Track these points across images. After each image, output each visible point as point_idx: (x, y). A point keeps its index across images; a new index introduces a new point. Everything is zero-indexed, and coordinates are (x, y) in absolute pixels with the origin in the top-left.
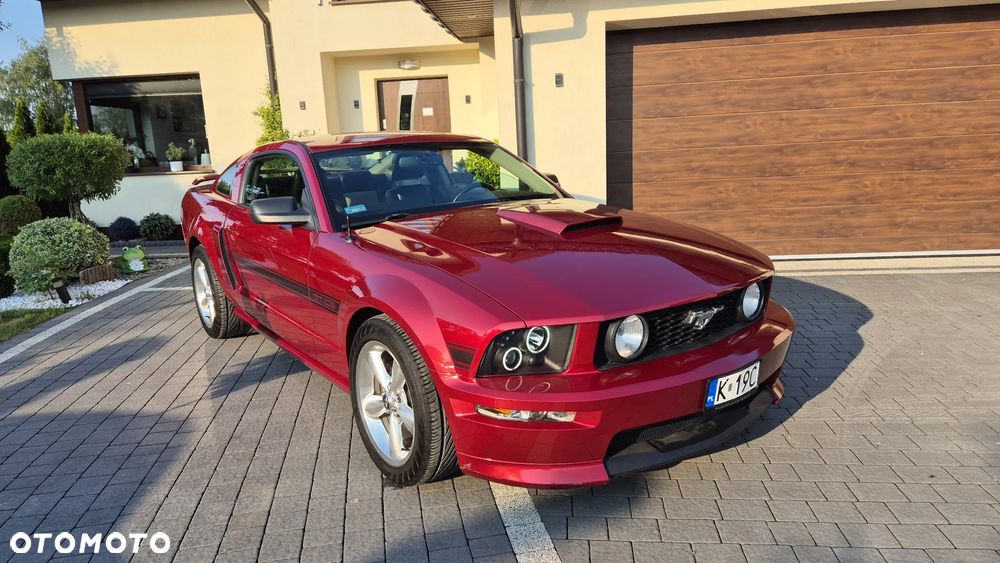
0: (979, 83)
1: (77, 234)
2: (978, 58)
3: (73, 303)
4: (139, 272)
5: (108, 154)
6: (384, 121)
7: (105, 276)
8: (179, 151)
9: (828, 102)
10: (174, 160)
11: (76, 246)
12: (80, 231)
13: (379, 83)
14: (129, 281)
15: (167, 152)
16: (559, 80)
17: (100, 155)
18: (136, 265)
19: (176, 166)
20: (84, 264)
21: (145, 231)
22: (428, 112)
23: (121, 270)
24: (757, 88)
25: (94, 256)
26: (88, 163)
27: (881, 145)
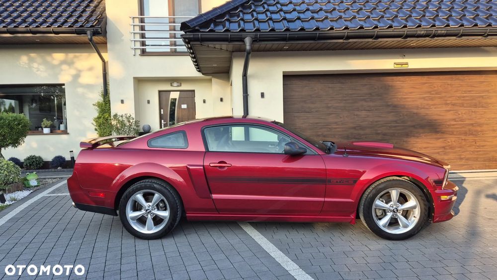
0: (431, 102)
1: (6, 166)
2: (430, 92)
3: (7, 203)
4: (35, 186)
5: (23, 124)
6: (162, 110)
7: (19, 189)
8: (49, 123)
9: (373, 108)
10: (46, 127)
11: (6, 172)
12: (8, 164)
13: (160, 92)
14: (31, 191)
15: (42, 123)
16: (263, 95)
17: (19, 124)
18: (33, 182)
19: (46, 130)
20: (8, 182)
21: (27, 165)
22: (184, 106)
23: (25, 186)
24: (344, 102)
25: (14, 177)
26: (12, 128)
27: (395, 127)
